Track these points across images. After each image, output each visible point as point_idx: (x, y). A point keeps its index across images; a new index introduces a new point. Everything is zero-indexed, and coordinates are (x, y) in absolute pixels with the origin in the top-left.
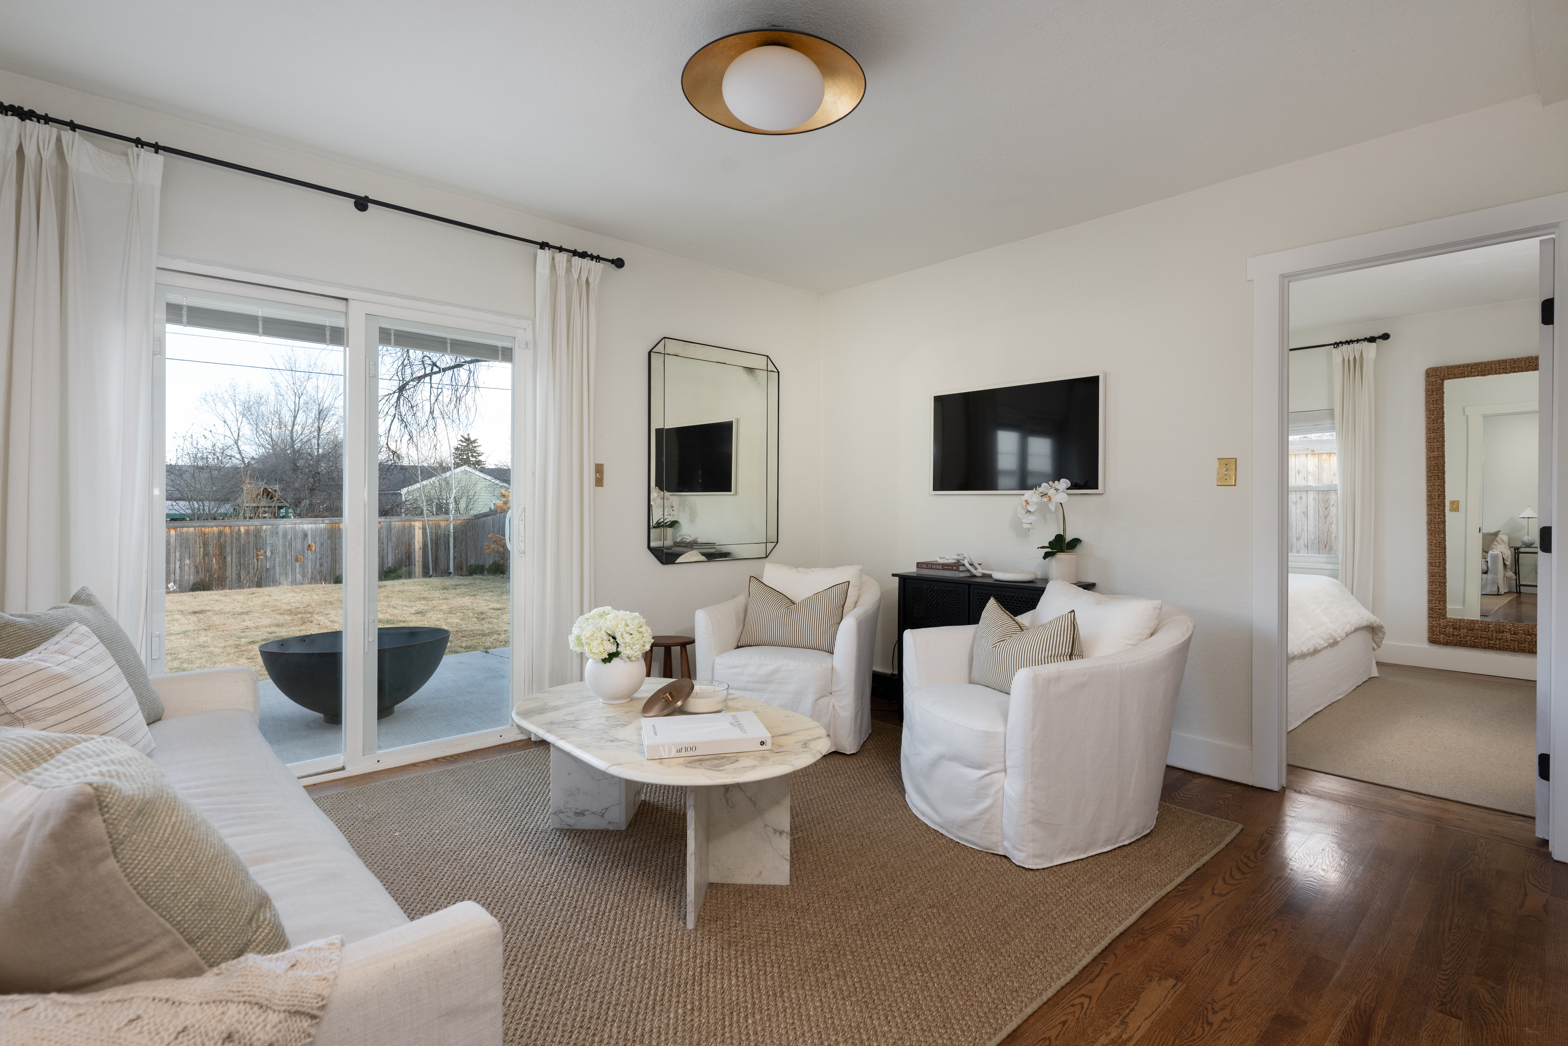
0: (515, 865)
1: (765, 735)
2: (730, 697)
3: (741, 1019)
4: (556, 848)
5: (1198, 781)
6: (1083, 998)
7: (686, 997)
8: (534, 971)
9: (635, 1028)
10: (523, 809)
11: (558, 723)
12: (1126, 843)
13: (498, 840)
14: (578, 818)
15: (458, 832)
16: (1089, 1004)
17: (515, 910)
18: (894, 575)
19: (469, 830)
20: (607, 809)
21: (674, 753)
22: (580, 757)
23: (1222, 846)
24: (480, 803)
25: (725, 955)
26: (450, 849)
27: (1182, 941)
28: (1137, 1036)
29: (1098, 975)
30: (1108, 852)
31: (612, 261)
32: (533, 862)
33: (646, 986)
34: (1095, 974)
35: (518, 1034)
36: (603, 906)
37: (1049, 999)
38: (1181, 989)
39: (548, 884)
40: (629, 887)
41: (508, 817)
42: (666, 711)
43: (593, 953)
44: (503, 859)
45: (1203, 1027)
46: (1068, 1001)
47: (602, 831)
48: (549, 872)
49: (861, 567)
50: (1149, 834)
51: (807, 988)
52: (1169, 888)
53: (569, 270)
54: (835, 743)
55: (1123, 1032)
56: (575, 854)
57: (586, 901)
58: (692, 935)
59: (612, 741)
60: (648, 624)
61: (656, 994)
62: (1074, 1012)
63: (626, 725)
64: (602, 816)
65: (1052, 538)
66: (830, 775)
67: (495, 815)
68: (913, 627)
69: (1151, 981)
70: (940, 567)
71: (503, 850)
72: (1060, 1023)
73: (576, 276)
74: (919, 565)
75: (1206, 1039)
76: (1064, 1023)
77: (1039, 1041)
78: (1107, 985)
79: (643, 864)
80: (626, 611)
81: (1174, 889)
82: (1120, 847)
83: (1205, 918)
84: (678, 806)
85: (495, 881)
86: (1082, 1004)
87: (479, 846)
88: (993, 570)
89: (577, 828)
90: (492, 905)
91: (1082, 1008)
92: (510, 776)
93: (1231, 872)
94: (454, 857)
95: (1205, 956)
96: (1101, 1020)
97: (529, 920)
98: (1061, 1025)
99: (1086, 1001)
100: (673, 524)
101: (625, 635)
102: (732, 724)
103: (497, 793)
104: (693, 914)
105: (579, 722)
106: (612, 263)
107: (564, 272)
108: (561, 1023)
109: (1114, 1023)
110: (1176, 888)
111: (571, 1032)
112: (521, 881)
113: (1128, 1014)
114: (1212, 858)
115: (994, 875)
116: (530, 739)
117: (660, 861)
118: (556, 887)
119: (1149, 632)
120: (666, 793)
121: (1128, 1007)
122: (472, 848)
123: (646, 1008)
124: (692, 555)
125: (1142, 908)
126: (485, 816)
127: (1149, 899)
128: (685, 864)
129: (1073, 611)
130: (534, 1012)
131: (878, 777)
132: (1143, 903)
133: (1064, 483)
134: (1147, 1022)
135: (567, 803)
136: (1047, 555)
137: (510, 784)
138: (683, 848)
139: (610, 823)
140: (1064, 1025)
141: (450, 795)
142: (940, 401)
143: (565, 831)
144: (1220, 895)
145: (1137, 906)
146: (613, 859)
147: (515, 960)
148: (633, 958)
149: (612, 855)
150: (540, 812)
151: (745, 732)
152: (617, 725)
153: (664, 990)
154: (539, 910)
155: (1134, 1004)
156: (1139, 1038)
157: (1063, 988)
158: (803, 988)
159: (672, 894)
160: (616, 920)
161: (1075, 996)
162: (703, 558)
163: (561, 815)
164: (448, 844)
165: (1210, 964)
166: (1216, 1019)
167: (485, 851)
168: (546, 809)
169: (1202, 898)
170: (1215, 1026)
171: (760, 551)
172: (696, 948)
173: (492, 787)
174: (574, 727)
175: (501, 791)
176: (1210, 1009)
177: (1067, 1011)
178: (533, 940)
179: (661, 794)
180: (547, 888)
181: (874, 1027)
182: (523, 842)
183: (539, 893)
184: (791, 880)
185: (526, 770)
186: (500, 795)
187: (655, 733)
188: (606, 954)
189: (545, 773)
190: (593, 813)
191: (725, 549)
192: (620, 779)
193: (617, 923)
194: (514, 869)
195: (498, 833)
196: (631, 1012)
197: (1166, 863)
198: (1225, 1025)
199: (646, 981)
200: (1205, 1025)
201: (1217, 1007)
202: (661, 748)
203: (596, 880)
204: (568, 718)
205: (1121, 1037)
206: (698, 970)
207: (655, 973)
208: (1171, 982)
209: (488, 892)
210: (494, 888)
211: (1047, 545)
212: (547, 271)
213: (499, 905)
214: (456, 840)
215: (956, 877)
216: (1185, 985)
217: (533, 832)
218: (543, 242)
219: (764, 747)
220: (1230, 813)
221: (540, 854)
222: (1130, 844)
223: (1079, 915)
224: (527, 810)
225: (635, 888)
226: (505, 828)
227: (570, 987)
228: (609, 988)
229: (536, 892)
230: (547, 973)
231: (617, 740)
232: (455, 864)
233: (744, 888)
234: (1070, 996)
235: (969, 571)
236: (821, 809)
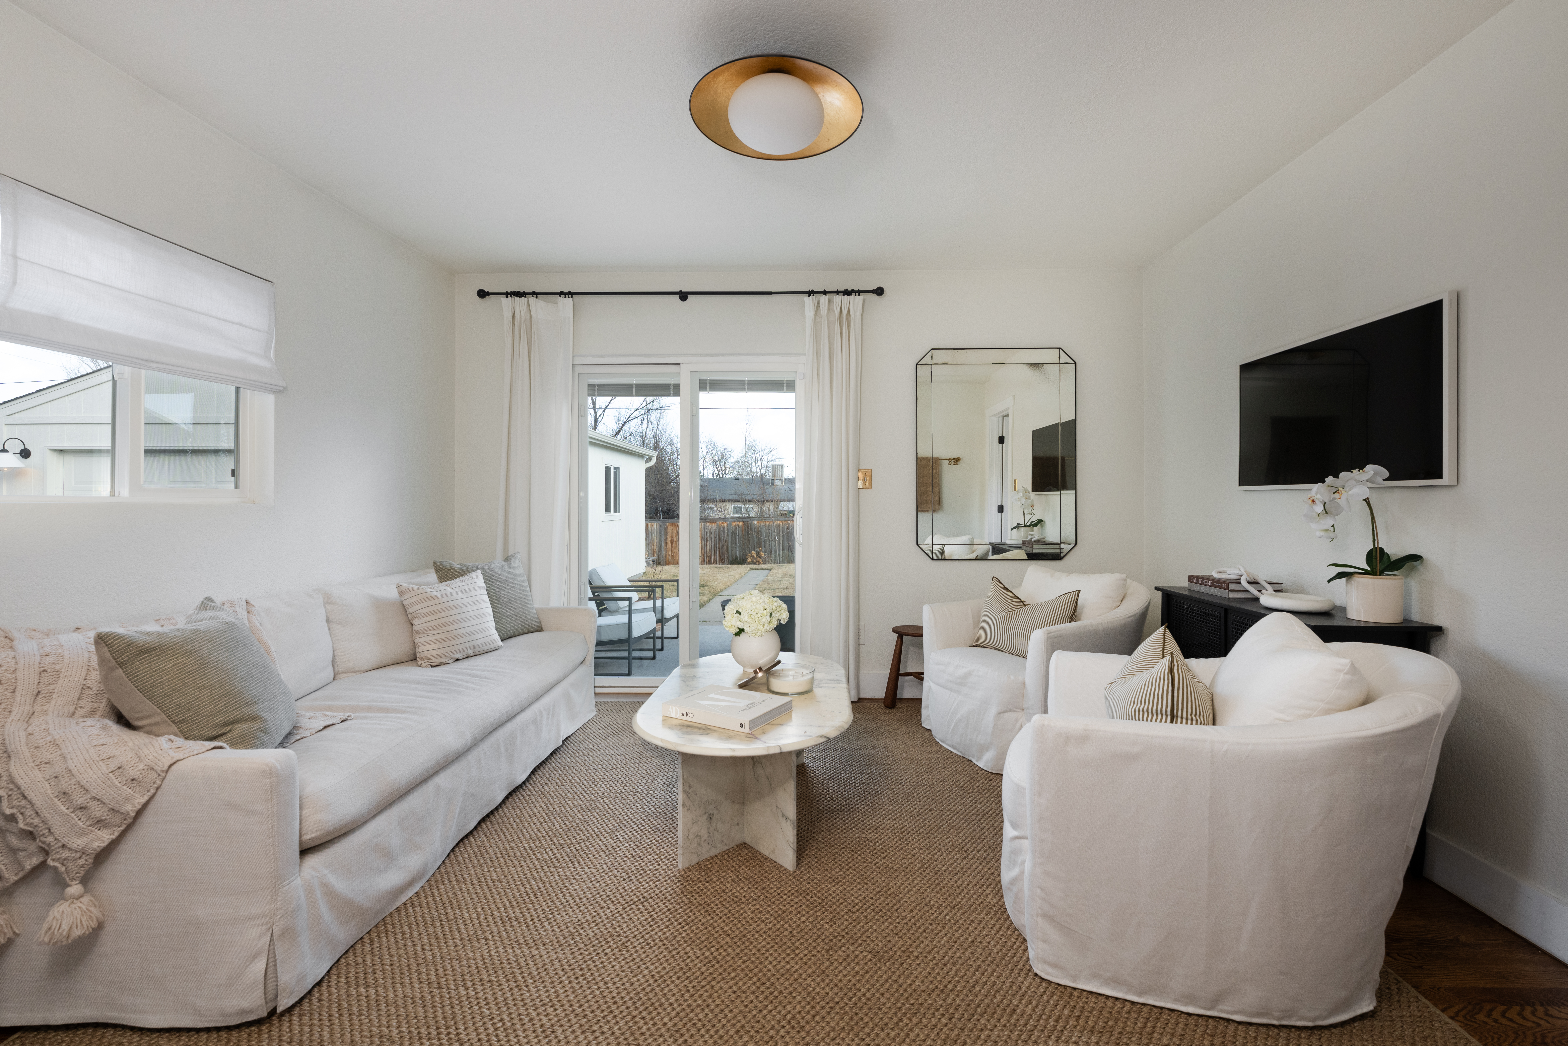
1: (749, 719)
7: (604, 911)
18: (1157, 589)
25: (668, 898)
31: (873, 292)
33: (598, 891)
53: (830, 308)
58: (674, 874)
61: (595, 899)
70: (1214, 583)
73: (837, 312)
74: (1191, 578)
107: (826, 312)
123: (577, 905)
136: (1338, 577)
142: (1246, 368)
148: (623, 869)
153: (603, 899)
172: (662, 883)
184: (797, 868)
199: (604, 888)
206: (639, 898)
207: (615, 887)
212: (812, 314)
219: (742, 730)
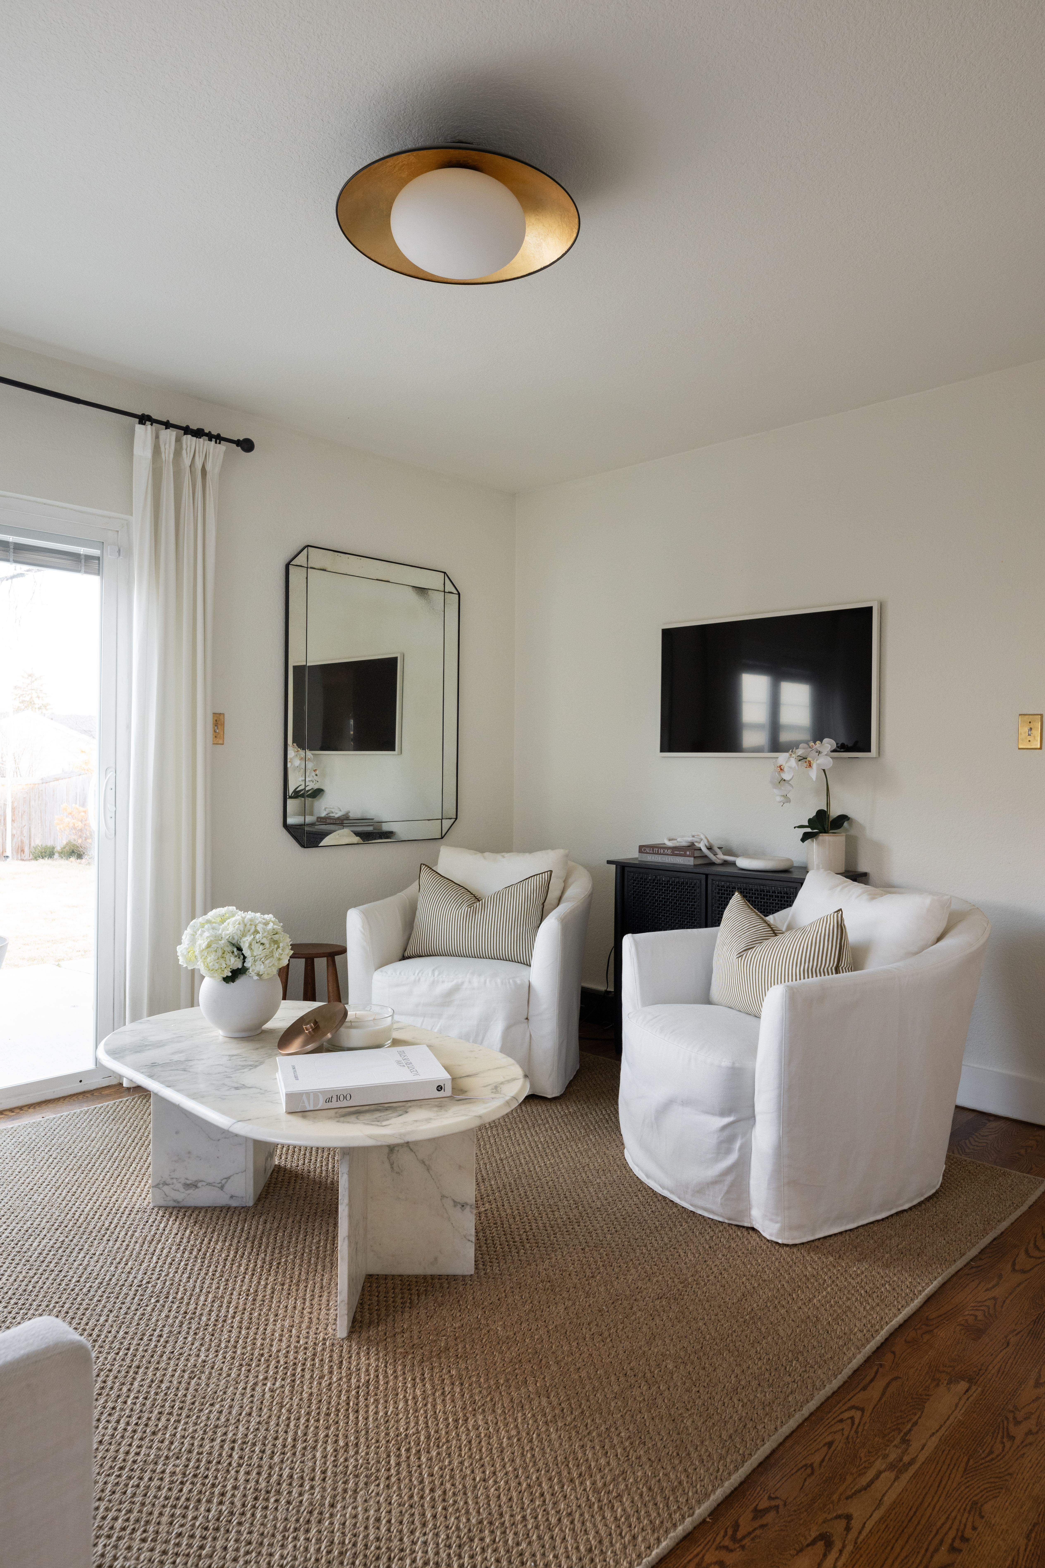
0: (102, 1257)
1: (443, 1075)
2: (395, 1026)
3: (412, 1457)
4: (159, 1232)
5: (993, 1124)
6: (854, 1411)
7: (337, 1429)
8: (129, 1402)
9: (269, 1474)
10: (112, 1181)
11: (164, 1065)
12: (906, 1207)
13: (78, 1224)
14: (188, 1192)
15: (22, 1214)
16: (861, 1418)
17: (102, 1319)
19: (38, 1212)
20: (228, 1178)
21: (321, 1104)
22: (193, 1111)
23: (1024, 1208)
24: (53, 1174)
25: (390, 1372)
26: (11, 1238)
27: (976, 1332)
28: (922, 1458)
29: (872, 1381)
30: (883, 1220)
31: (238, 443)
32: (127, 1253)
33: (283, 1418)
34: (868, 1378)
35: (109, 1489)
36: (223, 1310)
37: (811, 1414)
38: (975, 1394)
39: (148, 1283)
40: (259, 1283)
41: (91, 1192)
42: (310, 1047)
43: (210, 1373)
44: (85, 1250)
45: (1003, 1443)
46: (834, 1416)
47: (222, 1208)
48: (149, 1266)
49: (567, 851)
50: (934, 1195)
51: (499, 1411)
52: (959, 1264)
53: (178, 453)
54: (532, 1086)
55: (903, 1453)
56: (185, 1241)
57: (201, 1303)
58: (345, 1347)
59: (237, 1088)
60: (286, 929)
61: (297, 1427)
62: (843, 1429)
63: (256, 1066)
64: (222, 1188)
65: (812, 814)
66: (526, 1126)
67: (74, 1189)
68: (634, 932)
69: (938, 1385)
70: (669, 852)
71: (85, 1237)
72: (824, 1445)
73: (187, 461)
74: (642, 849)
75: (1007, 1457)
76: (830, 1444)
77: (799, 1470)
78: (883, 1393)
79: (277, 1251)
80: (256, 912)
81: (965, 1266)
82: (897, 1213)
83: (1004, 1301)
84: (324, 1173)
85: (74, 1280)
86: (852, 1418)
87: (51, 1233)
88: (736, 856)
89: (188, 1205)
90: (71, 1314)
91: (853, 1424)
92: (94, 1135)
93: (1035, 1241)
94: (17, 1249)
95: (1004, 1352)
96: (877, 1439)
97: (121, 1333)
98: (826, 1448)
99: (857, 1415)
100: (317, 793)
101: (255, 946)
102: (399, 1063)
103: (75, 1160)
104: (346, 1317)
105: (191, 1063)
106: (238, 446)
107: (172, 456)
108: (168, 1471)
109: (892, 1442)
110: (968, 1264)
111: (182, 1483)
112: (110, 1280)
113: (910, 1430)
114: (1012, 1224)
115: (740, 1253)
116: (121, 1084)
117: (300, 1246)
118: (159, 1286)
119: (934, 937)
120: (308, 1154)
121: (910, 1420)
122: (42, 1236)
123: (284, 1446)
124: (343, 836)
125: (926, 1292)
126: (59, 1191)
127: (936, 1278)
128: (334, 1250)
129: (841, 910)
130: (131, 1457)
131: (589, 1127)
132: (928, 1285)
133: (828, 744)
134: (933, 1438)
135: (174, 1171)
136: (806, 837)
137: (94, 1147)
138: (331, 1229)
139: (232, 1197)
140: (829, 1448)
141: (11, 1164)
142: (667, 634)
143: (170, 1210)
144: (1023, 1271)
145: (920, 1288)
146: (237, 1245)
147: (103, 1388)
148: (266, 1378)
149: (235, 1241)
150: (136, 1184)
151: (417, 1074)
152: (244, 1067)
153: (308, 1420)
154: (136, 1318)
155: (918, 1416)
156: (923, 1460)
157: (828, 1398)
158: (494, 1411)
159: (317, 1290)
160: (241, 1328)
161: (844, 1408)
162: (356, 839)
163: (165, 1188)
164: (8, 1231)
165: (1010, 1361)
166: (1019, 1432)
167: (61, 1239)
168: (145, 1180)
169: (1000, 1276)
170: (1017, 1441)
171: (433, 830)
172: (350, 1362)
173: (70, 1151)
174: (184, 1070)
175: (81, 1157)
176: (1011, 1419)
177: (834, 1429)
178: (128, 1361)
179: (302, 1157)
180: (147, 1287)
181: (587, 1460)
182: (113, 1226)
183: (135, 1295)
184: (476, 1268)
185: (116, 1128)
186: (80, 1162)
187: (297, 1078)
188: (229, 1375)
189: (142, 1131)
190: (209, 1184)
191: (386, 828)
192: (247, 1139)
193: (243, 1332)
194: (100, 1264)
195: (77, 1214)
196: (263, 1452)
197: (956, 1232)
198: (1031, 1438)
199: (284, 1410)
200: (1005, 1440)
201: (1020, 1415)
202: (304, 1097)
203: (213, 1275)
204: (176, 1058)
205: (901, 1460)
206: (353, 1393)
207: (296, 1401)
208: (963, 1385)
209: (65, 1296)
210: (73, 1290)
211: (807, 824)
212: (148, 454)
213: (80, 1313)
214: (19, 1225)
215: (690, 1256)
216: (980, 1389)
217: (127, 1212)
218: (143, 415)
219: (441, 1094)
220: (1034, 1166)
221: (136, 1242)
222: (910, 1209)
223: (848, 1303)
224: (118, 1183)
225: (267, 1284)
226: (88, 1208)
227: (179, 1421)
228: (233, 1422)
229: (132, 1293)
230: (148, 1403)
231: (244, 1087)
232: (17, 1258)
233: (415, 1280)
234: (837, 1408)
235: (706, 857)
236: (514, 1171)
